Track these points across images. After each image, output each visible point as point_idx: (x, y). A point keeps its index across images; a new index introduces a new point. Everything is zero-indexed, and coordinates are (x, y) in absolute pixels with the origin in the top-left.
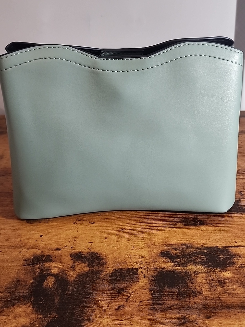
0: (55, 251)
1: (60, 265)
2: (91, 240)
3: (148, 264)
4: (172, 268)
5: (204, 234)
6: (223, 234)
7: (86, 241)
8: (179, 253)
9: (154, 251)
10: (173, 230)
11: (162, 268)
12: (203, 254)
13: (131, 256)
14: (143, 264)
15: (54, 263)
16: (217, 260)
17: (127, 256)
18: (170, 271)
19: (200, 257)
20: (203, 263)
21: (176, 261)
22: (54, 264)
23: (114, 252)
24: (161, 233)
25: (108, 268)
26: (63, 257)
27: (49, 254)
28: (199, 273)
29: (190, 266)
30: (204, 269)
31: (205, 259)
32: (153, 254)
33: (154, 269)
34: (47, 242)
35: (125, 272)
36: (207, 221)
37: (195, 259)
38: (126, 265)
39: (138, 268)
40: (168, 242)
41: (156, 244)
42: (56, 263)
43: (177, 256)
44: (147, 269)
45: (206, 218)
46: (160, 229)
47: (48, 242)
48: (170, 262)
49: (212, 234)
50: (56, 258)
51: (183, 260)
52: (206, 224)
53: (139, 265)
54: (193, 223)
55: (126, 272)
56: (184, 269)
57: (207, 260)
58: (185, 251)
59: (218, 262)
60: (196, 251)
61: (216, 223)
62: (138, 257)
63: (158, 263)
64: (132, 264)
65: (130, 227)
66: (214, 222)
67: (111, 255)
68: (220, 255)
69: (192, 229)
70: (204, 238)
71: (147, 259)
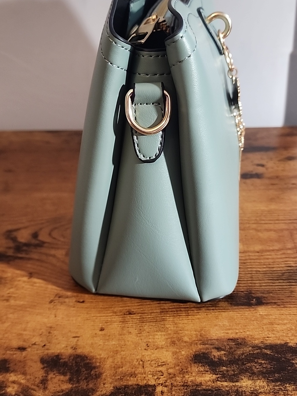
0: (15, 352)
1: (23, 378)
2: (77, 333)
3: (173, 377)
4: (213, 385)
5: (265, 321)
6: (295, 320)
7: (69, 334)
8: (225, 357)
9: (183, 353)
10: (213, 314)
11: (197, 385)
12: (265, 356)
13: (144, 362)
14: (164, 377)
15: (12, 374)
16: (289, 368)
17: (136, 362)
18: (209, 390)
19: (259, 363)
20: (265, 375)
21: (220, 370)
22: (12, 377)
23: (116, 355)
24: (193, 319)
25: (104, 384)
26: (29, 363)
27: (6, 357)
28: (259, 394)
29: (244, 380)
30: (268, 385)
31: (269, 366)
32: (180, 357)
33: (183, 386)
34: (4, 334)
35: (133, 392)
36: (267, 298)
37: (251, 367)
38: (135, 379)
39: (154, 385)
40: (205, 335)
41: (186, 339)
42: (15, 375)
43: (221, 362)
44: (170, 387)
45: (266, 292)
46: (192, 312)
47: (6, 335)
48: (209, 373)
49: (277, 321)
50: (16, 364)
51: (231, 368)
52: (265, 303)
53: (157, 379)
54: (245, 302)
55: (135, 392)
56: (233, 385)
57: (272, 369)
58: (234, 353)
59: (291, 373)
60: (253, 351)
61: (282, 301)
62: (155, 364)
63: (189, 375)
64: (145, 377)
65: (142, 309)
66: (279, 300)
67: (110, 360)
68: (293, 360)
69: (244, 312)
70: (264, 328)
71: (170, 368)
